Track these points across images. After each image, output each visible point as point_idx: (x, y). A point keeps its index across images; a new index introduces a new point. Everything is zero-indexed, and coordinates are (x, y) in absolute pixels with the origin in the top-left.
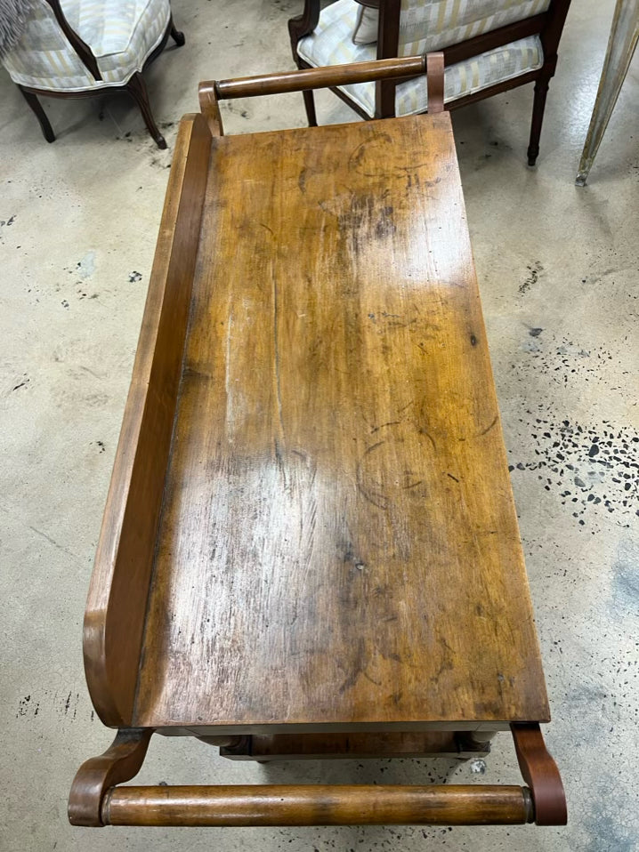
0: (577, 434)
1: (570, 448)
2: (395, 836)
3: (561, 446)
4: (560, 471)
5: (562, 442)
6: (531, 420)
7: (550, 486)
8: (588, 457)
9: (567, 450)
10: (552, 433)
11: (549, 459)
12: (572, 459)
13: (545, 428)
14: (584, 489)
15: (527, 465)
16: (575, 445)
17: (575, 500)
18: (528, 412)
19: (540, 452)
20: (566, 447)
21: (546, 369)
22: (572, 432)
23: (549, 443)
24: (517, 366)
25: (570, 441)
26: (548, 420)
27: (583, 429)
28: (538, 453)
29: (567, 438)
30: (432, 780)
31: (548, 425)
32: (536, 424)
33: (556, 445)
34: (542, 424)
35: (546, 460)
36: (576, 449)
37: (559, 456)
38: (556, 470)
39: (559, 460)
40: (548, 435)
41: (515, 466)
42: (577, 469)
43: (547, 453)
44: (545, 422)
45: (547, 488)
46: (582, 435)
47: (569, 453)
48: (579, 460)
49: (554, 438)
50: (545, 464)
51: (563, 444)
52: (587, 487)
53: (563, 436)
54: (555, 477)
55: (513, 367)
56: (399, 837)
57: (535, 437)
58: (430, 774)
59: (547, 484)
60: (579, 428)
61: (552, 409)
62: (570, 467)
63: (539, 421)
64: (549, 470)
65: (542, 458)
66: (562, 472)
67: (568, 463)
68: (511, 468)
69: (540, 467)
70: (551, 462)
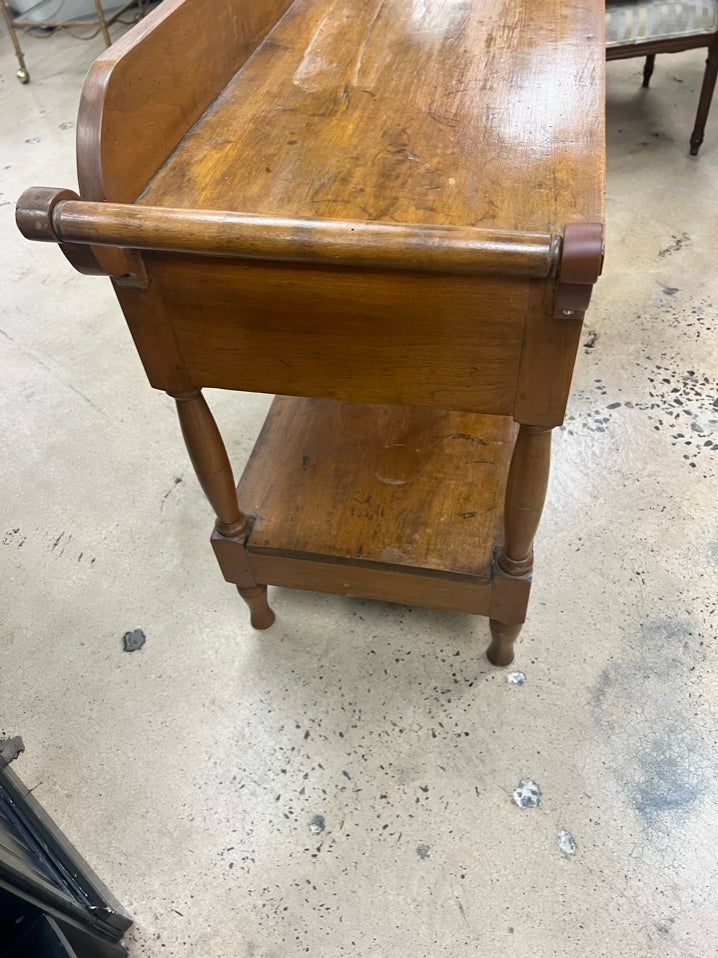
0: (703, 384)
1: (692, 395)
2: (397, 729)
3: (681, 392)
4: (675, 414)
5: (683, 389)
6: (651, 366)
7: (660, 426)
8: (712, 407)
9: (688, 397)
10: (672, 380)
11: (665, 402)
12: (693, 406)
13: (665, 375)
14: (702, 434)
15: (637, 405)
16: (697, 394)
17: (688, 443)
18: (648, 358)
19: (654, 394)
20: (687, 394)
21: (676, 323)
22: (697, 381)
23: (667, 388)
24: (643, 317)
25: (692, 389)
26: (670, 367)
27: (711, 381)
28: (652, 396)
29: (690, 386)
30: (456, 681)
31: (670, 372)
32: (656, 371)
33: (675, 390)
34: (662, 371)
35: (660, 403)
36: (698, 397)
37: (677, 401)
38: (671, 413)
39: (675, 404)
40: (667, 381)
41: (623, 403)
42: (696, 416)
43: (663, 396)
44: (666, 369)
45: (657, 428)
46: (708, 386)
47: (689, 400)
48: (700, 408)
49: (673, 385)
50: (658, 406)
51: (684, 391)
52: (706, 433)
53: (685, 384)
54: (668, 420)
55: (639, 317)
56: (401, 731)
57: (652, 381)
58: (454, 675)
59: (658, 425)
60: (706, 380)
61: (678, 359)
62: (688, 413)
63: (658, 367)
64: (663, 412)
65: (657, 400)
66: (678, 415)
67: (686, 409)
68: (618, 405)
69: (652, 408)
70: (666, 406)
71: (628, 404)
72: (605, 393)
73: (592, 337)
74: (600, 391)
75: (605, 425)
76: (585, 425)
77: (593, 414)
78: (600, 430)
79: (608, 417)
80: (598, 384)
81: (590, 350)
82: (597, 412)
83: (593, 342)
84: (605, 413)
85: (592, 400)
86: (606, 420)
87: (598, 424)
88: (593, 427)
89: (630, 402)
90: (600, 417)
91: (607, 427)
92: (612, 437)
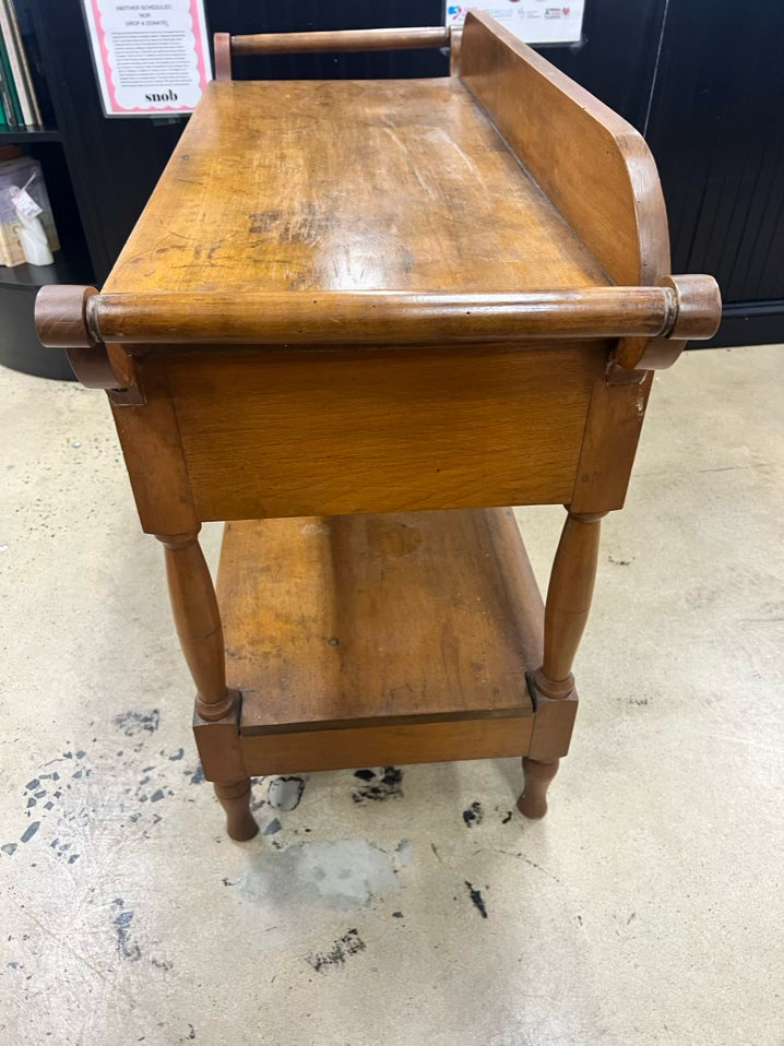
41: (21, 844)
68: (25, 839)
71: (12, 848)
72: (53, 845)
73: (130, 945)
75: (31, 794)
76: (56, 777)
77: (54, 800)
78: (34, 784)
79: (31, 809)
80: (68, 854)
81: (118, 912)
82: (49, 806)
83: (120, 932)
84: (38, 812)
86: (31, 803)
87: (40, 790)
88: (42, 782)
89: (11, 854)
90: (41, 802)
91: (26, 794)
92: (12, 786)
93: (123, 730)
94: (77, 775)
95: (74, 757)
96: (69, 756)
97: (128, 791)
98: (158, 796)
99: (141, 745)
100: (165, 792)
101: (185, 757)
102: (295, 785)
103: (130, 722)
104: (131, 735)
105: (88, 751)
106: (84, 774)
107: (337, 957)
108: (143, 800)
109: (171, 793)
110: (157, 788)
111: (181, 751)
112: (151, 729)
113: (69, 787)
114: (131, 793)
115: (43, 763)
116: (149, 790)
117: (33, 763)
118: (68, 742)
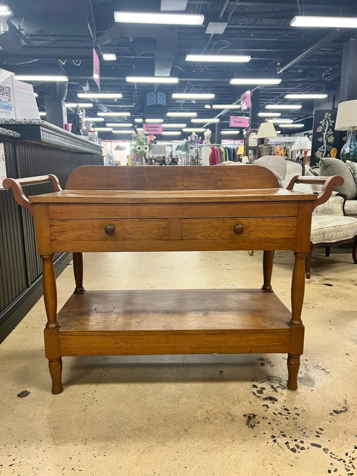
7: (332, 472)
11: (351, 462)
15: (331, 453)
19: (349, 455)
28: (347, 454)
35: (347, 462)
38: (348, 470)
41: (323, 447)
43: (353, 459)
45: (330, 472)
50: (344, 462)
54: (343, 472)
59: (332, 470)
64: (344, 466)
65: (347, 459)
68: (320, 446)
69: (338, 460)
70: (350, 465)
71: (325, 450)
72: (319, 437)
73: (344, 410)
74: (317, 434)
75: (298, 450)
76: (287, 443)
77: (298, 441)
78: (293, 450)
79: (306, 448)
80: (319, 431)
81: (334, 414)
82: (302, 442)
83: (341, 412)
84: (305, 445)
85: (306, 435)
86: (303, 448)
87: (296, 447)
88: (291, 447)
89: (328, 449)
90: (301, 445)
91: (299, 452)
92: (296, 458)
93: (257, 425)
94: (284, 436)
95: (275, 439)
96: (275, 441)
97: (287, 418)
98: (286, 410)
99: (263, 418)
100: (284, 408)
101: (266, 404)
102: (270, 378)
103: (252, 422)
104: (259, 422)
105: (271, 435)
106: (283, 434)
107: (323, 369)
108: (289, 413)
109: (284, 406)
110: (282, 410)
111: (263, 406)
112: (254, 416)
113: (291, 437)
114: (288, 417)
115: (281, 449)
116: (285, 412)
117: (282, 453)
118: (268, 443)
